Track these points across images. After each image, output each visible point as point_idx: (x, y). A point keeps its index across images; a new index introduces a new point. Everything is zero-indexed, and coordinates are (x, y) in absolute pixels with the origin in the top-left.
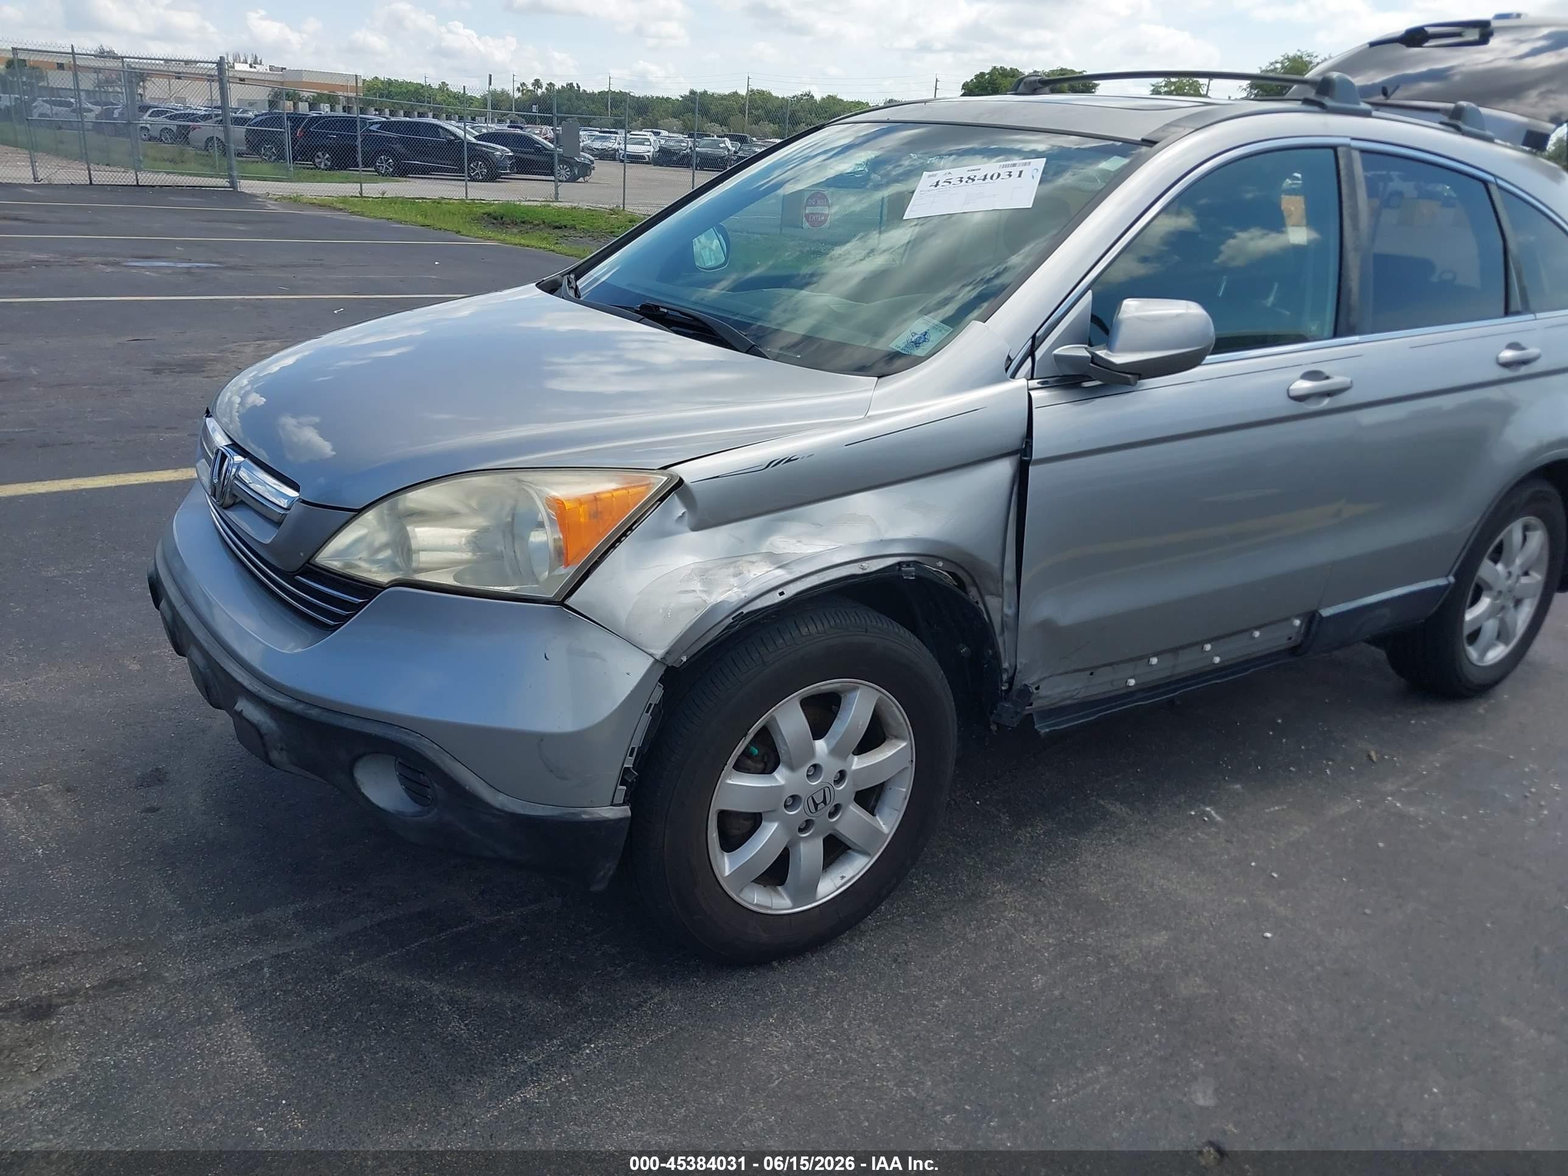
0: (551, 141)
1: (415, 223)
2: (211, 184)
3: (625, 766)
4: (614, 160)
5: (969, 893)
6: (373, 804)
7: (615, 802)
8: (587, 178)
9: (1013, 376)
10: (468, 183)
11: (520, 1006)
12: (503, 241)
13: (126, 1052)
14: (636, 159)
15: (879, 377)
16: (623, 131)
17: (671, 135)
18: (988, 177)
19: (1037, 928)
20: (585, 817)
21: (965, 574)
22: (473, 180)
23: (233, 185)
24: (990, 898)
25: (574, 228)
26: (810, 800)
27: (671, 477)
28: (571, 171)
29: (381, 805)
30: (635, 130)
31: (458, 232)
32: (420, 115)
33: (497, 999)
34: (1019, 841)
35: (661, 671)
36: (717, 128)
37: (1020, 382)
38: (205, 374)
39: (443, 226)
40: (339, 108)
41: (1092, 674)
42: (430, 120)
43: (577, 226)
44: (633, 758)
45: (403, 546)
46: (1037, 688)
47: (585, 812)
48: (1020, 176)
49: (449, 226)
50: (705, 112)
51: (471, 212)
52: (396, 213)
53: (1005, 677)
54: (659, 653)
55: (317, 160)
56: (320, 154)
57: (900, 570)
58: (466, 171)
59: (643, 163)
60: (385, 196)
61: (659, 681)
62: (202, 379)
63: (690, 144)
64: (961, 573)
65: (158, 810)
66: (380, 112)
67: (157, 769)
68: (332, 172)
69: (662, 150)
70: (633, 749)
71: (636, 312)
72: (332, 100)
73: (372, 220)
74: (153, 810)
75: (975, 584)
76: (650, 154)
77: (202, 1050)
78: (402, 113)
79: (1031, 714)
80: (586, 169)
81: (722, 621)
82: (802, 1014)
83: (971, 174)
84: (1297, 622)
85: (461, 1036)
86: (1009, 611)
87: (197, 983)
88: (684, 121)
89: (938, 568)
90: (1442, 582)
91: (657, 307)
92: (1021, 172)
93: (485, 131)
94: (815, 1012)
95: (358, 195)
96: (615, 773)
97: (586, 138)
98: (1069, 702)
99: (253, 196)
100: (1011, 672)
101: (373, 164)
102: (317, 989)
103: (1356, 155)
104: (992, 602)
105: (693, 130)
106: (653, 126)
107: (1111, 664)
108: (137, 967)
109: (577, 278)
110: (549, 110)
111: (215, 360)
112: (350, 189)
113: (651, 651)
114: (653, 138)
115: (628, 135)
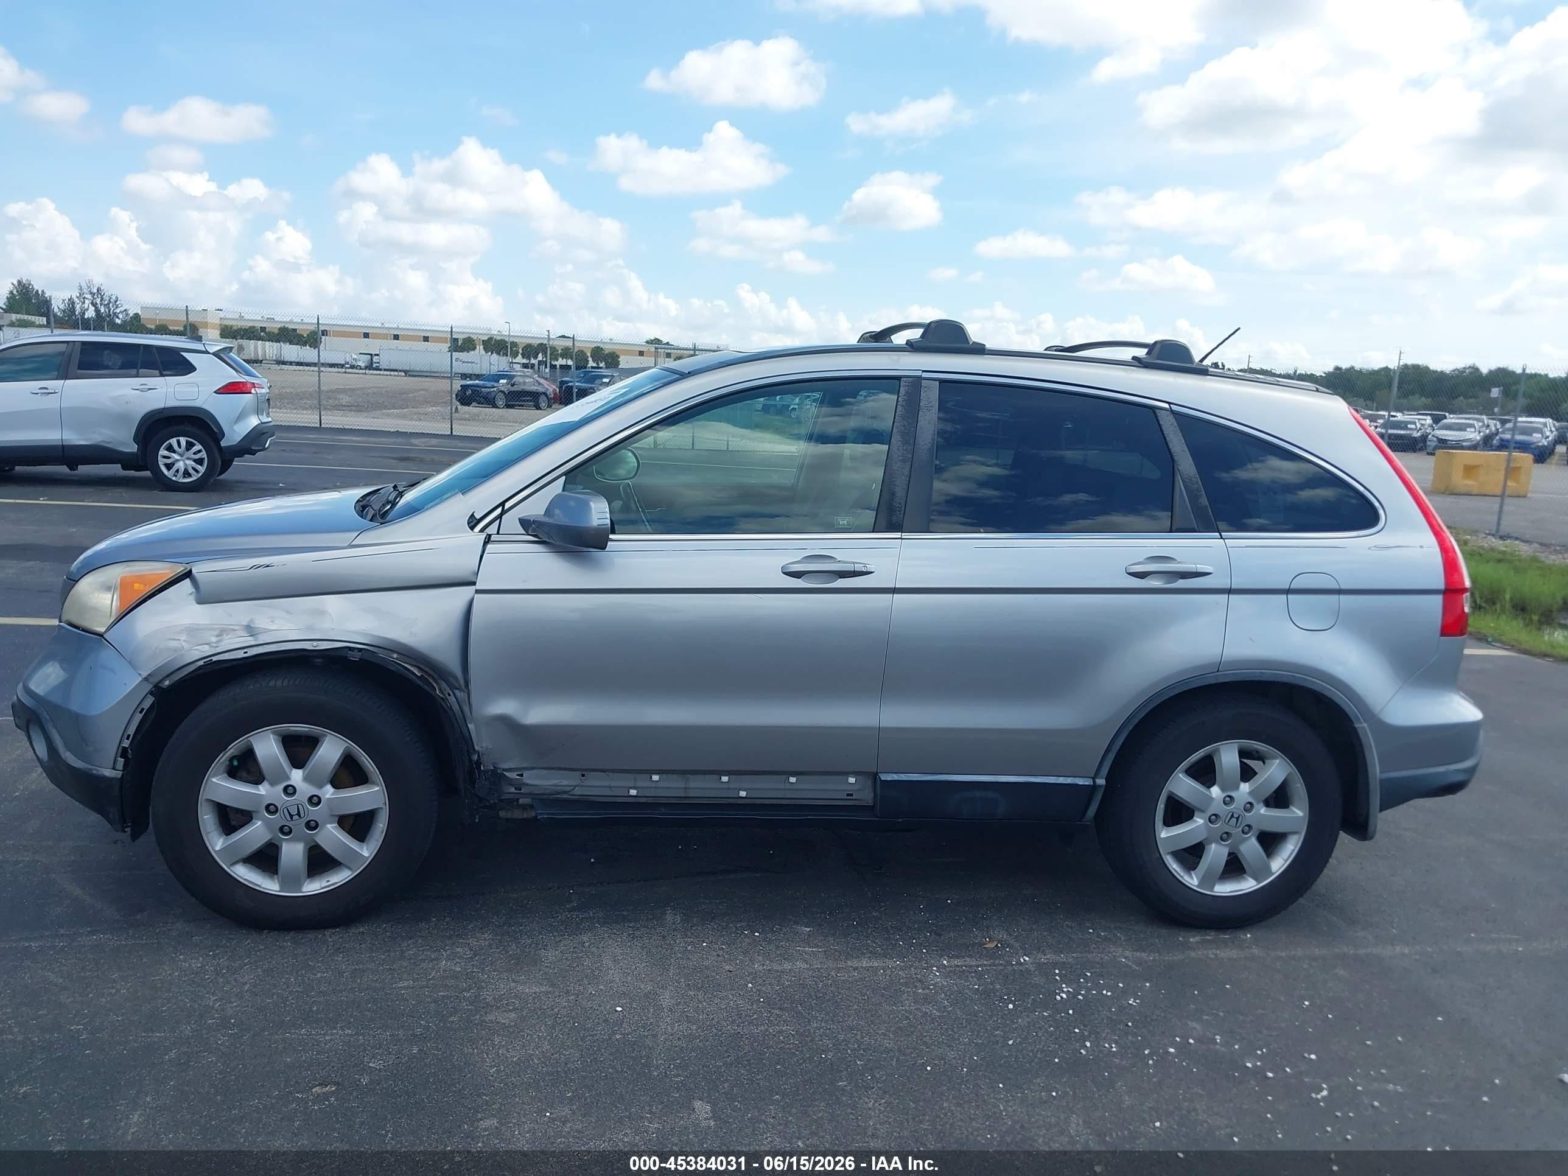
3: (123, 745)
7: (116, 768)
9: (481, 531)
20: (94, 772)
21: (427, 668)
26: (285, 810)
27: (186, 568)
35: (149, 687)
37: (483, 534)
41: (583, 775)
44: (129, 741)
46: (520, 776)
47: (96, 770)
54: (147, 673)
57: (348, 652)
61: (149, 694)
64: (424, 667)
70: (128, 735)
75: (442, 679)
81: (193, 663)
84: (853, 780)
89: (395, 659)
90: (1080, 782)
96: (115, 748)
98: (566, 796)
104: (460, 695)
107: (604, 771)
113: (140, 672)
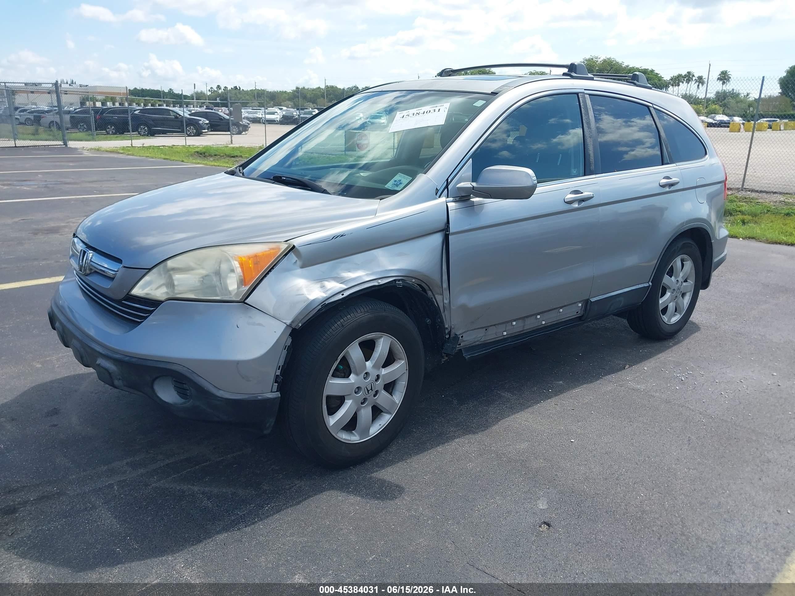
0: (227, 115)
1: (161, 158)
2: (53, 144)
3: (277, 374)
4: (260, 123)
5: (439, 433)
6: (163, 401)
7: (273, 391)
8: (247, 132)
9: (440, 197)
10: (187, 138)
11: (235, 492)
12: (206, 164)
13: (53, 524)
14: (271, 122)
15: (381, 200)
16: (263, 108)
17: (288, 109)
18: (425, 112)
19: (469, 445)
20: (260, 398)
21: (425, 285)
22: (189, 136)
23: (65, 144)
24: (448, 434)
25: (241, 156)
26: (365, 389)
27: (290, 245)
28: (238, 129)
29: (167, 401)
30: (269, 107)
31: (183, 161)
32: (159, 105)
33: (224, 491)
34: (461, 410)
35: (290, 330)
36: (311, 105)
37: (443, 199)
38: (60, 233)
39: (175, 158)
40: (117, 105)
41: (486, 330)
42: (165, 107)
43: (243, 156)
44: (280, 371)
45: (171, 284)
46: (462, 337)
47: (259, 396)
48: (439, 111)
49: (178, 159)
50: (305, 97)
51: (188, 151)
52: (150, 153)
53: (447, 331)
54: (288, 322)
55: (108, 130)
56: (109, 126)
57: (395, 283)
58: (185, 132)
59: (275, 124)
60: (144, 146)
61: (289, 335)
62: (59, 236)
63: (298, 113)
64: (423, 285)
65: (57, 425)
66: (139, 105)
67: (55, 409)
68: (116, 136)
69: (284, 117)
70: (280, 366)
71: (271, 180)
72: (113, 100)
73: (138, 158)
74: (55, 426)
75: (431, 290)
76: (278, 119)
77: (88, 521)
78: (150, 105)
79: (461, 350)
80: (245, 128)
81: (316, 307)
82: (364, 486)
83: (418, 112)
84: (580, 305)
85: (209, 506)
86: (446, 301)
87: (83, 494)
88: (294, 102)
89: (413, 282)
90: (646, 285)
91: (281, 177)
92: (439, 109)
93: (193, 112)
94: (370, 485)
95: (130, 146)
96: (272, 378)
97: (245, 113)
98: (477, 343)
99: (76, 149)
100: (449, 329)
101: (137, 130)
102: (140, 493)
103: (587, 96)
104: (439, 298)
105: (299, 106)
106: (278, 104)
107: (494, 325)
108: (54, 490)
109: (243, 169)
110: (226, 99)
111: (65, 227)
112: (126, 143)
113: (284, 321)
114: (279, 111)
115: (266, 110)
